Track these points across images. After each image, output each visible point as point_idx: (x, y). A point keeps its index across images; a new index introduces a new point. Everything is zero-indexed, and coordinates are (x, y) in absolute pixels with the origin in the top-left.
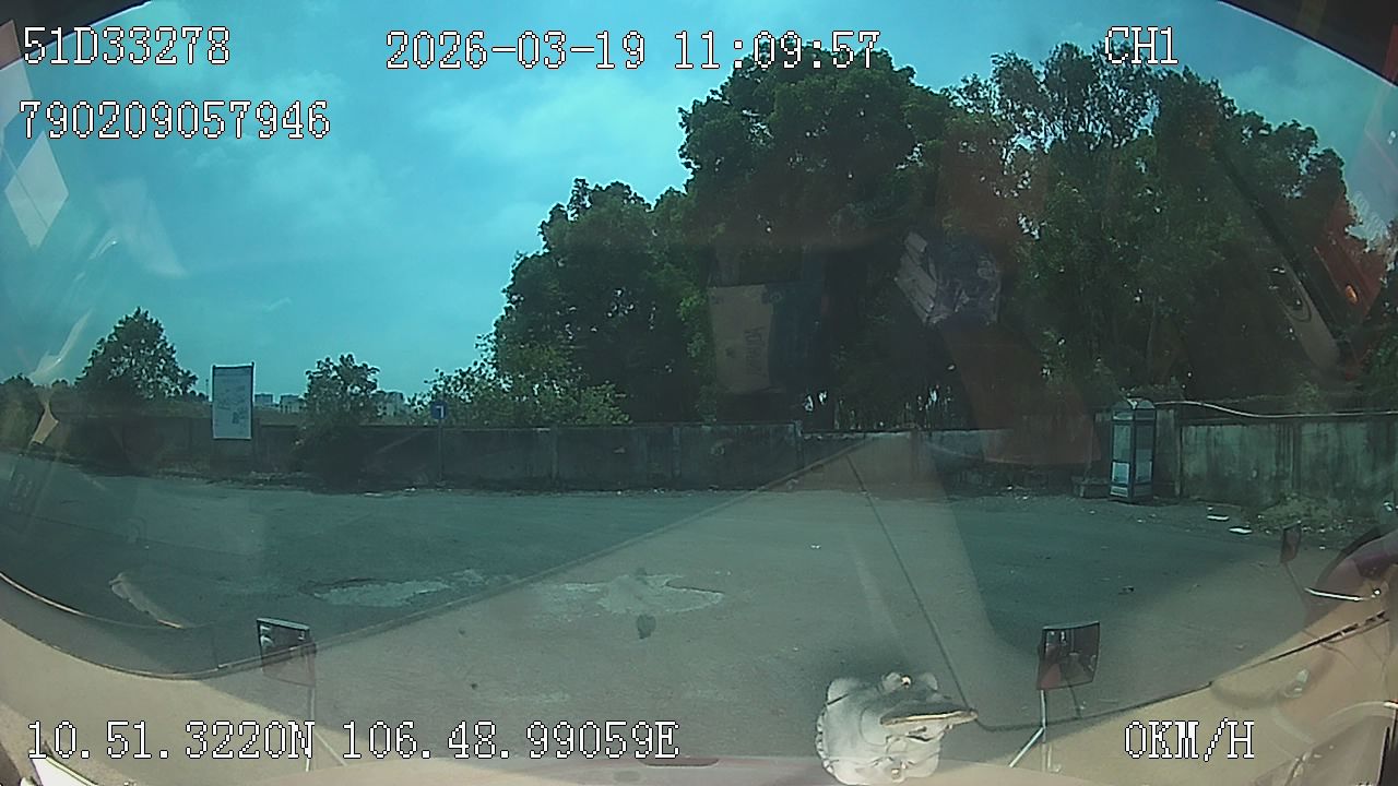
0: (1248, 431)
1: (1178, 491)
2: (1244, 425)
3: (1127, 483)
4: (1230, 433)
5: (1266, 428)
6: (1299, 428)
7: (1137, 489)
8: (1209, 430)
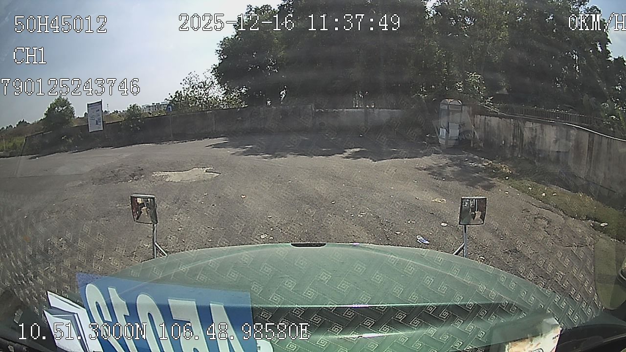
0: (502, 122)
1: (472, 145)
2: (500, 118)
3: (444, 138)
4: (494, 121)
5: (508, 121)
6: (524, 123)
7: (449, 141)
8: (485, 118)
